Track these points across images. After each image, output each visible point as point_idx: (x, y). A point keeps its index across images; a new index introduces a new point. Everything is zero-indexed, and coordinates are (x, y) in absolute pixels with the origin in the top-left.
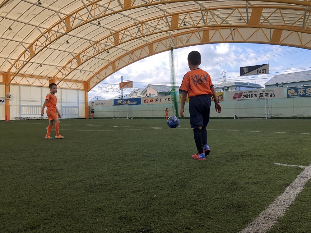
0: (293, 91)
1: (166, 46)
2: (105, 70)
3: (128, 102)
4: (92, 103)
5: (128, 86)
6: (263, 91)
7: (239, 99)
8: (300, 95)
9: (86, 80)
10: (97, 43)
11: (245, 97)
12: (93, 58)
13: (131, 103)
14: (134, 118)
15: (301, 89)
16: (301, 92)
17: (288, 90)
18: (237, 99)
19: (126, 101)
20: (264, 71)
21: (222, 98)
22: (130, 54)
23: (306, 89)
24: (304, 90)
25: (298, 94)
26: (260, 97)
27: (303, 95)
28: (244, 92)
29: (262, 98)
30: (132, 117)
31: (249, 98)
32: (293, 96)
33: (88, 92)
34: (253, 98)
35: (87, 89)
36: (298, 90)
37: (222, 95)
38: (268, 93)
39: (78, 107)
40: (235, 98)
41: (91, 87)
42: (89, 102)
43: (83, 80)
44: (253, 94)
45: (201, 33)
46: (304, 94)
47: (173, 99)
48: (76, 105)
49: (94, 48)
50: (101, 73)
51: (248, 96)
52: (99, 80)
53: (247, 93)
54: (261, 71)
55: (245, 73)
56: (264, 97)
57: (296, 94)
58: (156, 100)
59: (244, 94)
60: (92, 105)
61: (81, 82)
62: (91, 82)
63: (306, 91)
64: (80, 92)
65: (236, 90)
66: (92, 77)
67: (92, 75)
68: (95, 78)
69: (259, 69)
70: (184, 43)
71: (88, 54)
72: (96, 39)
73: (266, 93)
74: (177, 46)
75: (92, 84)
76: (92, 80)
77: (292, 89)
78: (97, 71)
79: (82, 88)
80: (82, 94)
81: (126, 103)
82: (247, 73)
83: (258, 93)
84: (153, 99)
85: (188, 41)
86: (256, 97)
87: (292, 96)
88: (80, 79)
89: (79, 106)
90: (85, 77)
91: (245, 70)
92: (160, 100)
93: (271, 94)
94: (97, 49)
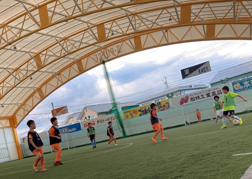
0: (238, 84)
1: (96, 60)
2: (31, 99)
3: (66, 130)
4: (23, 140)
5: (62, 112)
6: (209, 91)
7: (186, 104)
8: (246, 87)
9: (11, 114)
10: (16, 70)
11: (192, 100)
12: (15, 89)
13: (70, 130)
14: (76, 147)
15: (246, 81)
16: (247, 85)
17: (233, 85)
18: (184, 104)
19: (63, 130)
20: (206, 69)
21: (169, 106)
22: (57, 76)
23: (251, 81)
24: (249, 82)
25: (244, 87)
26: (207, 97)
27: (249, 87)
28: (190, 96)
29: (210, 97)
30: (74, 146)
31: (196, 101)
32: (240, 90)
33: (16, 128)
34: (200, 100)
35: (14, 125)
36: (243, 83)
37: (168, 103)
38: (214, 92)
39: (7, 148)
40: (181, 103)
41: (18, 122)
42: (19, 140)
43: (7, 116)
44: (200, 95)
45: (132, 40)
46: (250, 85)
47: (116, 118)
48: (4, 146)
49: (14, 77)
50: (27, 103)
51: (195, 99)
52: (27, 112)
53: (193, 96)
54: (202, 70)
55: (187, 75)
56: (211, 96)
57: (242, 87)
58: (98, 121)
59: (190, 98)
60: (24, 142)
61: (5, 118)
62: (17, 116)
63: (251, 83)
64: (6, 130)
65: (181, 95)
66: (17, 110)
67: (16, 107)
68: (21, 110)
69: (201, 68)
70: (116, 53)
71: (8, 85)
72: (15, 66)
73: (213, 92)
74: (109, 58)
75: (18, 119)
76: (18, 113)
77: (237, 83)
78: (21, 102)
79: (8, 124)
80: (9, 131)
81: (63, 132)
82: (189, 74)
83: (205, 94)
84: (94, 121)
85: (119, 52)
86: (203, 98)
87: (238, 90)
88: (3, 115)
89: (9, 146)
90: (9, 112)
91: (187, 72)
92: (102, 121)
93: (218, 92)
94: (17, 76)
